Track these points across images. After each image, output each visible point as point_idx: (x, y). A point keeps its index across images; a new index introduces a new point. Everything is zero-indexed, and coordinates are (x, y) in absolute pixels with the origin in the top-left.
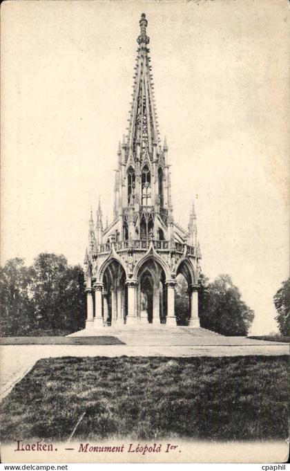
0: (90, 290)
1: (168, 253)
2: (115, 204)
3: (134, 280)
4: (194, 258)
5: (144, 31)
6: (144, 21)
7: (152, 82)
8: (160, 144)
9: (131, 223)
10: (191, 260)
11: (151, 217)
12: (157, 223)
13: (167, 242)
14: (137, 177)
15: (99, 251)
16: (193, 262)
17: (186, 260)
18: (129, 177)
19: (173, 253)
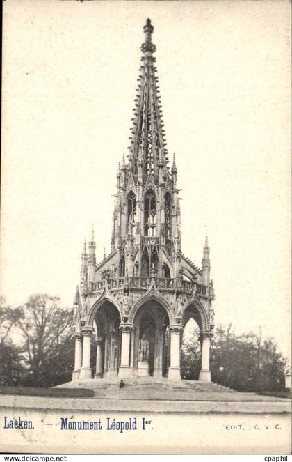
0: (79, 335)
1: (172, 292)
2: (114, 234)
3: (130, 323)
4: (206, 299)
5: (149, 38)
6: (149, 28)
7: (158, 95)
8: (168, 165)
9: (128, 257)
10: (203, 302)
11: (155, 251)
12: (163, 258)
13: (172, 280)
14: (138, 204)
15: (90, 289)
16: (205, 304)
17: (195, 301)
18: (130, 203)
19: (178, 293)
